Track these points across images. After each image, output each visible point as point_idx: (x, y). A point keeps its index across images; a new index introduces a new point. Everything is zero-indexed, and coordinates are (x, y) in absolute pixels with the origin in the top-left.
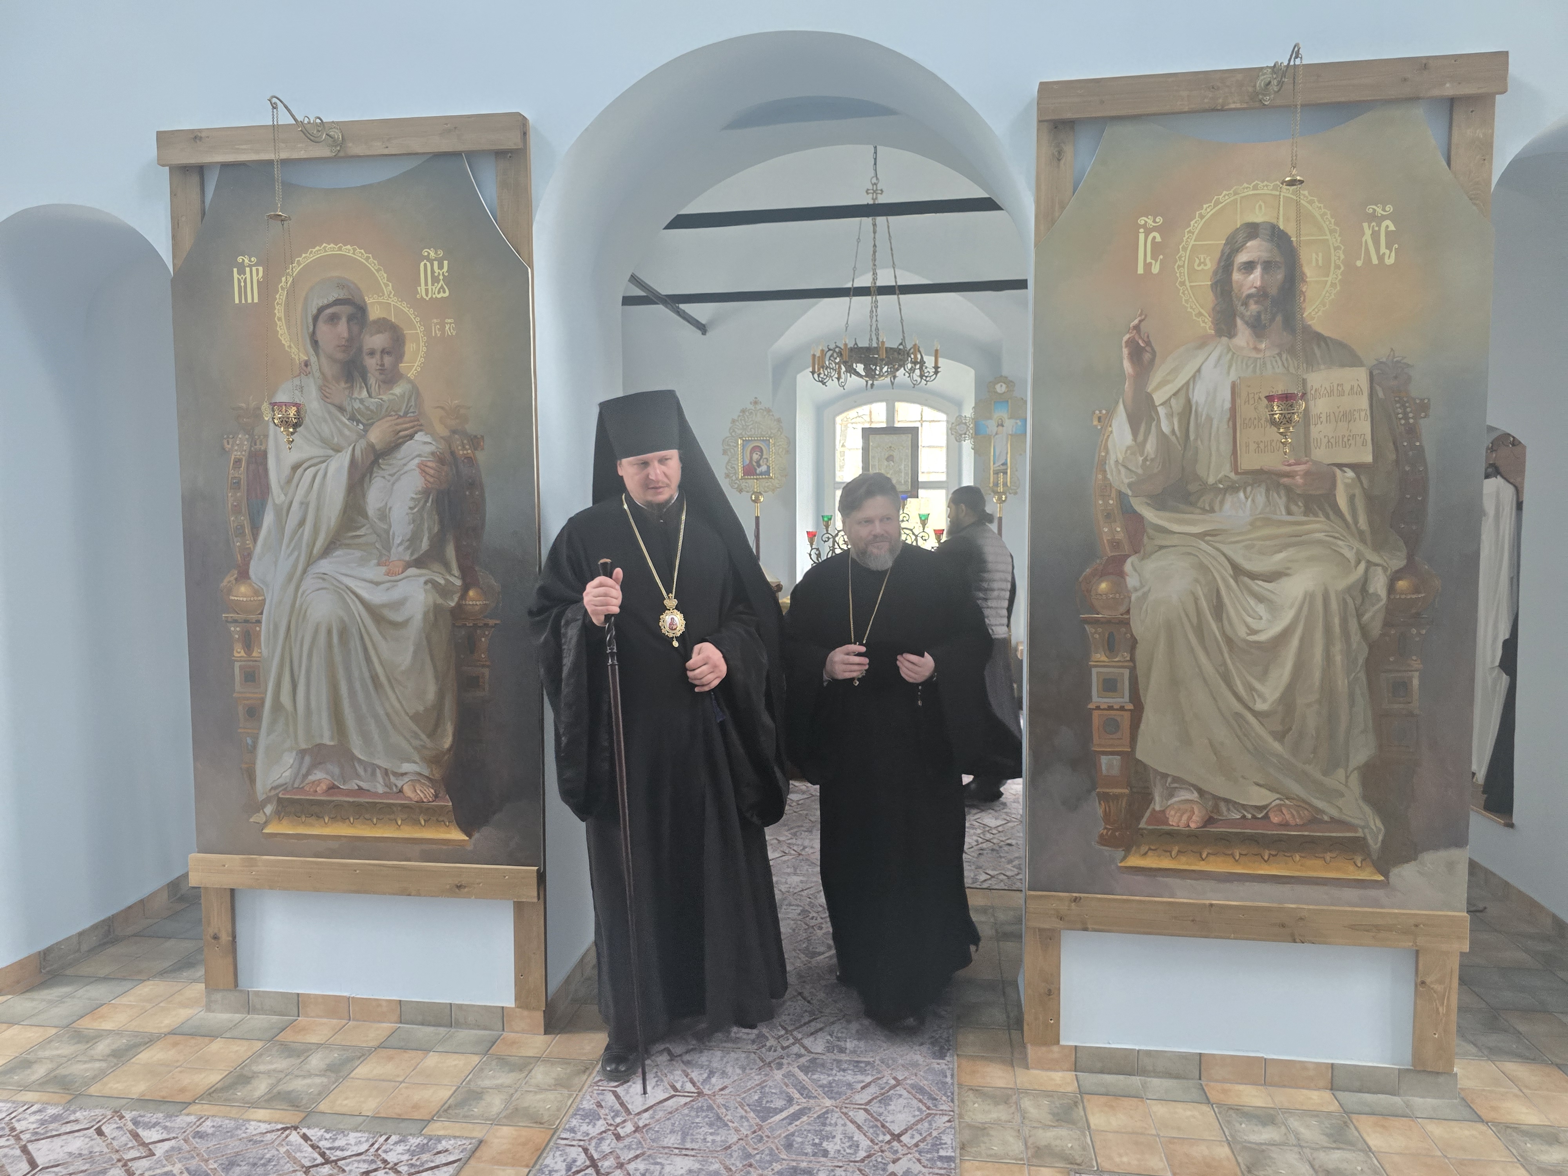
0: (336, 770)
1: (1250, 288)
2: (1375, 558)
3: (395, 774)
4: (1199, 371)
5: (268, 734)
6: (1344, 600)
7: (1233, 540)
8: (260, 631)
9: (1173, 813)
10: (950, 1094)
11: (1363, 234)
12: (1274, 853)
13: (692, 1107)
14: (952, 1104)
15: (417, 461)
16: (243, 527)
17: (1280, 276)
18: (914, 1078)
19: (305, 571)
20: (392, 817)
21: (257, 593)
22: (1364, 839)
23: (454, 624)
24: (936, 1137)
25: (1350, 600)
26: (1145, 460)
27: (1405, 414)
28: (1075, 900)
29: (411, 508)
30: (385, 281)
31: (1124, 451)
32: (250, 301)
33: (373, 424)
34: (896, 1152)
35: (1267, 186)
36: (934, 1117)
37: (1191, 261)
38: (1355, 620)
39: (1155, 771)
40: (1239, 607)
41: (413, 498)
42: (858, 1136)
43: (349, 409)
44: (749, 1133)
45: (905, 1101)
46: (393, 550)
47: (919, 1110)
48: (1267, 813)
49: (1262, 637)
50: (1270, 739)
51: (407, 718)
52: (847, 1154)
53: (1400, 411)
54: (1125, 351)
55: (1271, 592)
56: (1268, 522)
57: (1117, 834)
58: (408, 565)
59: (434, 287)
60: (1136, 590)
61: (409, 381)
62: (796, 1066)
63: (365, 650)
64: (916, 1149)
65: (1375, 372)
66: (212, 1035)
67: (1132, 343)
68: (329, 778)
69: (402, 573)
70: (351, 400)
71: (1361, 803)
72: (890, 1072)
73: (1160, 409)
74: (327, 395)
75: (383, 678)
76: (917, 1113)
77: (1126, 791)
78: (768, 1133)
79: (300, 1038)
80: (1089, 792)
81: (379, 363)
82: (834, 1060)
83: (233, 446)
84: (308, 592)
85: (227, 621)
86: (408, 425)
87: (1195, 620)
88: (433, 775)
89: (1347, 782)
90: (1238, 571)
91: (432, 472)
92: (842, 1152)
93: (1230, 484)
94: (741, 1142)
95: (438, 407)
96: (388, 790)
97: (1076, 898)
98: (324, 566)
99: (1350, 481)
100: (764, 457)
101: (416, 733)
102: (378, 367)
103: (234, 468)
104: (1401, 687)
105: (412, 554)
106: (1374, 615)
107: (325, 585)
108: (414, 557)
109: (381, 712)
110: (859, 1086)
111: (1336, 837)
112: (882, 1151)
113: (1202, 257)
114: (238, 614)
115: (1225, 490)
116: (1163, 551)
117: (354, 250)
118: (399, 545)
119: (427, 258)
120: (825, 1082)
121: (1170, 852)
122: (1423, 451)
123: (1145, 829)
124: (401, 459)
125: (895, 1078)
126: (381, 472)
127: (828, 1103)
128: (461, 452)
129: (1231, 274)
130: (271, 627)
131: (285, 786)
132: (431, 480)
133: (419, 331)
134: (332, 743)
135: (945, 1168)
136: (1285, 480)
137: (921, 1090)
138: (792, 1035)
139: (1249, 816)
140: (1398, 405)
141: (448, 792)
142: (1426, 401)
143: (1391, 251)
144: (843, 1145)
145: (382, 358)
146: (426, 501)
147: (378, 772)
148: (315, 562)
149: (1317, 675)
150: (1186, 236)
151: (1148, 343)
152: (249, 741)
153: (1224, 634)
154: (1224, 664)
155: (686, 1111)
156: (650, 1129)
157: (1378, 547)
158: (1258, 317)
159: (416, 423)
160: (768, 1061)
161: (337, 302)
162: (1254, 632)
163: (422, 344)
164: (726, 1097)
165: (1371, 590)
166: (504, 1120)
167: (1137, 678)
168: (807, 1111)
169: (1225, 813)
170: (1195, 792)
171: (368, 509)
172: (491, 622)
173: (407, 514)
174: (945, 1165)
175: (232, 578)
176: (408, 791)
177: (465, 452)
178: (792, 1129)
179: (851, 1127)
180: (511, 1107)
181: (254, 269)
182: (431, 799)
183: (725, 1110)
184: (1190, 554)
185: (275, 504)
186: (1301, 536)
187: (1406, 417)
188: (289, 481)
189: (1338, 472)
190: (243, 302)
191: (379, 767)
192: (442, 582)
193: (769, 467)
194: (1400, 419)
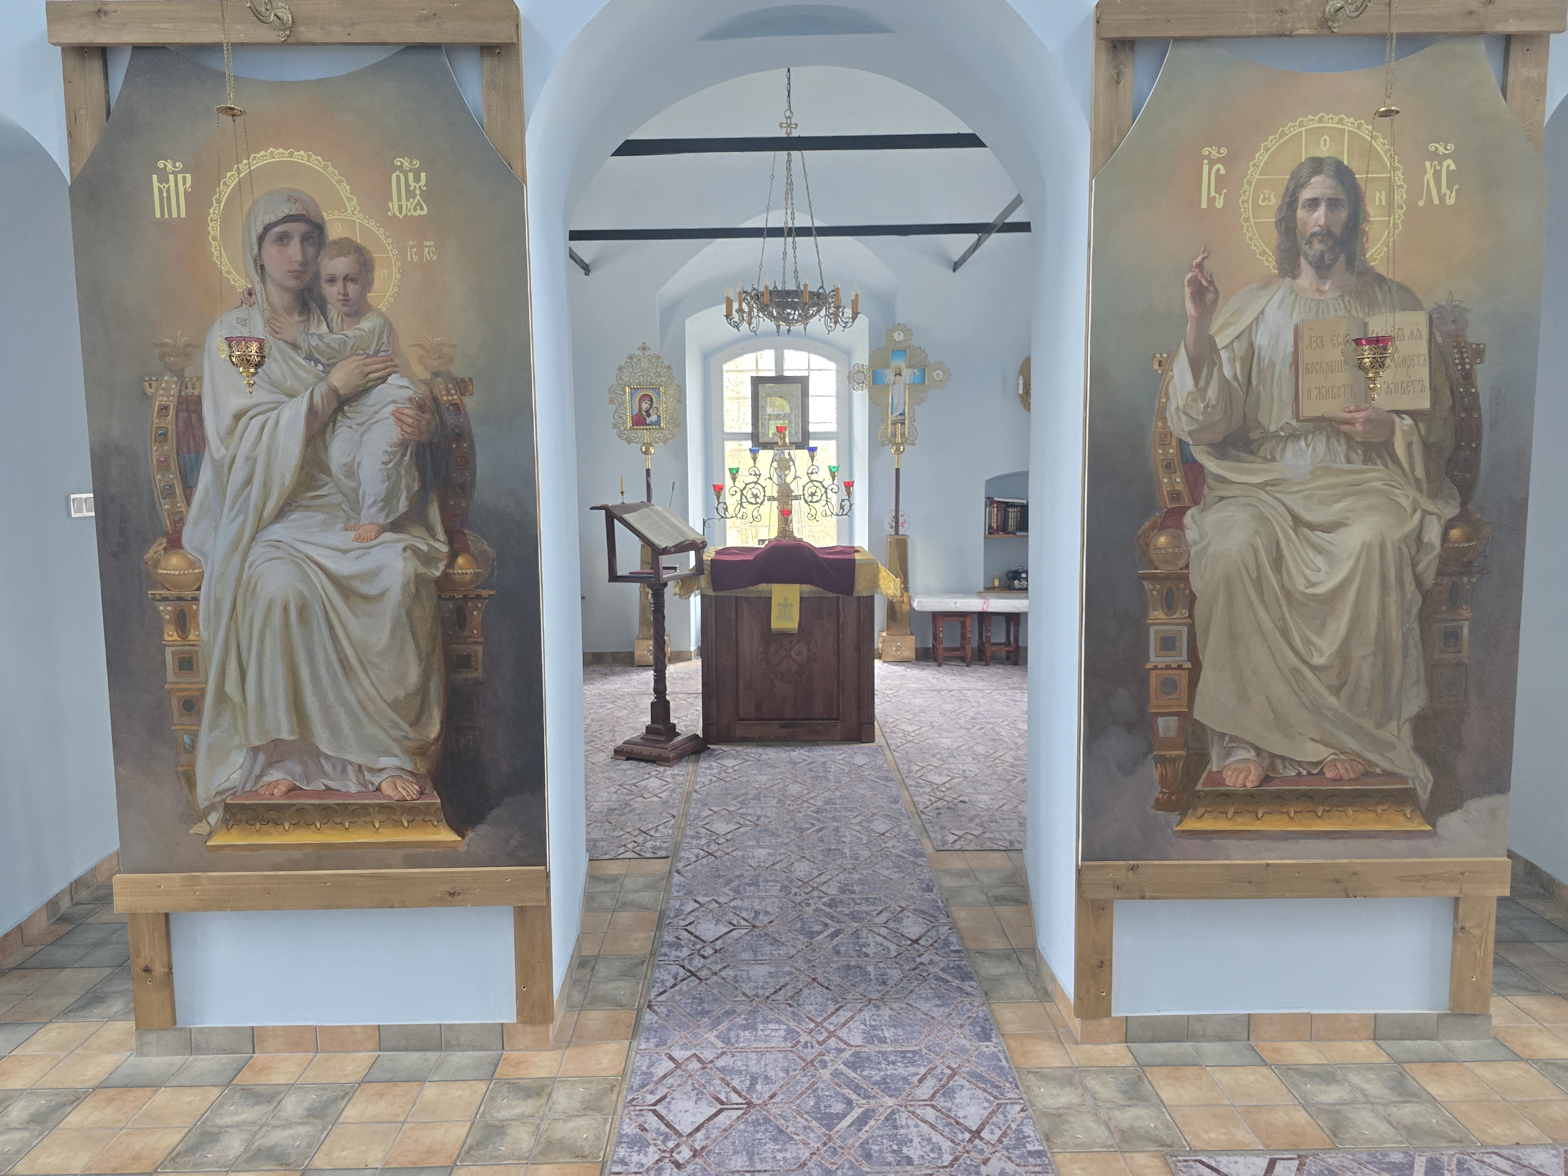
0: (298, 769)
1: (1313, 227)
2: (1429, 506)
3: (371, 770)
4: (1262, 312)
5: (211, 730)
6: (1400, 549)
7: (1295, 489)
8: (198, 610)
9: (1229, 773)
10: (1011, 1080)
11: (1425, 172)
12: (1327, 808)
13: (747, 1121)
14: (1016, 1090)
15: (391, 408)
16: (171, 486)
17: (1343, 215)
18: (967, 1065)
19: (253, 539)
20: (368, 819)
21: (192, 564)
22: (1415, 789)
23: (440, 596)
24: (1016, 1130)
25: (1405, 550)
26: (1207, 406)
27: (1462, 358)
28: (1133, 868)
29: (384, 463)
30: (348, 195)
31: (1185, 396)
32: (175, 215)
33: (334, 364)
34: (982, 1151)
35: (1332, 119)
36: (1005, 1107)
37: (1256, 197)
38: (1410, 571)
39: (1214, 731)
40: (1298, 557)
41: (386, 452)
42: (936, 1138)
43: (304, 346)
44: (819, 1145)
45: (969, 1092)
46: (364, 513)
47: (987, 1100)
48: (1322, 769)
49: (1320, 590)
50: (1325, 693)
51: (384, 705)
52: (933, 1158)
53: (1457, 356)
54: (1187, 291)
55: (1328, 542)
56: (1328, 471)
57: (1173, 797)
58: (383, 529)
59: (409, 204)
60: (1195, 543)
61: (381, 314)
62: (840, 1062)
63: (331, 628)
64: (1001, 1146)
65: (1435, 316)
66: (154, 1084)
67: (1193, 282)
68: (288, 777)
69: (376, 538)
70: (307, 336)
71: (1413, 754)
72: (941, 1061)
73: (1222, 353)
74: (276, 329)
75: (353, 660)
76: (986, 1104)
77: (1183, 753)
78: (839, 1143)
79: (262, 1079)
80: (1146, 754)
81: (342, 291)
82: (879, 1052)
83: (157, 389)
84: (257, 563)
85: (154, 599)
86: (379, 366)
87: (1254, 575)
88: (418, 769)
89: (1399, 733)
90: (1298, 522)
91: (409, 420)
92: (926, 1157)
93: (1291, 431)
94: (815, 1157)
95: (415, 345)
96: (363, 789)
97: (1133, 866)
98: (277, 531)
99: (1407, 428)
100: (654, 405)
101: (396, 723)
102: (341, 297)
103: (159, 416)
104: (1452, 637)
105: (387, 516)
106: (1428, 564)
107: (280, 554)
108: (389, 520)
109: (352, 699)
110: (915, 1079)
111: (1387, 790)
112: (968, 1152)
113: (1267, 191)
114: (169, 590)
115: (1287, 438)
116: (1223, 502)
117: (309, 157)
118: (371, 506)
119: (401, 168)
120: (878, 1078)
121: (1227, 813)
122: (1478, 397)
123: (1202, 791)
124: (372, 406)
125: (949, 1067)
126: (347, 421)
127: (890, 1102)
128: (445, 398)
129: (1295, 211)
130: (212, 603)
131: (233, 791)
132: (409, 430)
133: (391, 255)
134: (292, 738)
135: (1039, 1165)
136: (1345, 428)
137: (980, 1078)
138: (823, 1027)
139: (1305, 773)
140: (1455, 351)
141: (436, 787)
142: (1482, 346)
143: (1451, 192)
144: (924, 1149)
145: (345, 286)
146: (404, 455)
147: (350, 770)
148: (266, 526)
149: (1373, 627)
150: (1251, 170)
151: (1211, 283)
152: (187, 739)
153: (1283, 587)
154: (1283, 618)
155: (742, 1127)
156: (710, 1151)
157: (1433, 495)
158: (1322, 257)
159: (389, 363)
160: (809, 1059)
161: (288, 219)
162: (1312, 585)
163: (395, 270)
164: (780, 1106)
165: (1426, 540)
166: (540, 1157)
167: (1195, 634)
168: (871, 1113)
169: (1281, 771)
170: (1252, 751)
171: (330, 464)
172: (485, 593)
173: (380, 470)
174: (1039, 1162)
175: (160, 548)
176: (386, 788)
177: (450, 398)
178: (863, 1135)
179: (925, 1128)
180: (542, 1140)
181: (180, 177)
182: (415, 797)
183: (783, 1122)
184: (1250, 505)
185: (213, 459)
186: (1359, 485)
187: (1463, 364)
188: (231, 432)
189: (1397, 419)
190: (166, 216)
191: (351, 763)
192: (424, 548)
193: (659, 417)
194: (1457, 365)
